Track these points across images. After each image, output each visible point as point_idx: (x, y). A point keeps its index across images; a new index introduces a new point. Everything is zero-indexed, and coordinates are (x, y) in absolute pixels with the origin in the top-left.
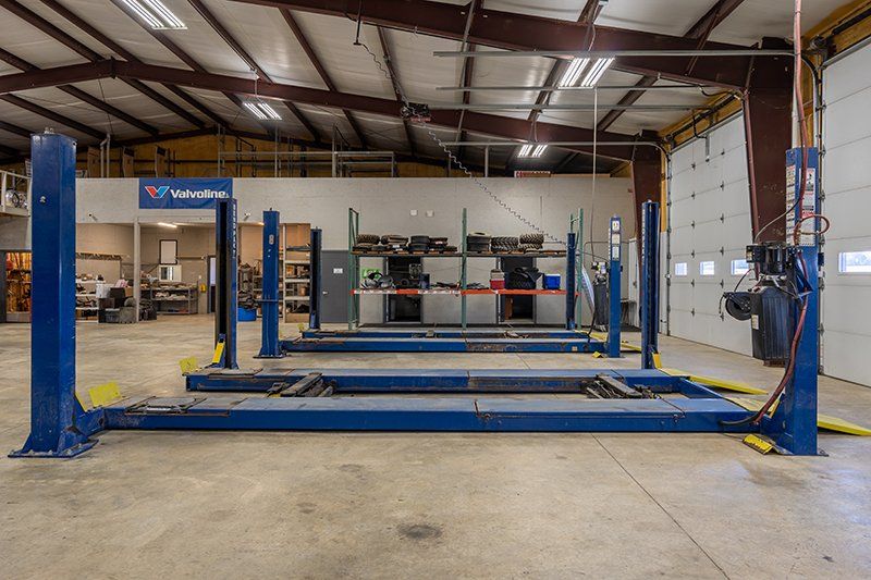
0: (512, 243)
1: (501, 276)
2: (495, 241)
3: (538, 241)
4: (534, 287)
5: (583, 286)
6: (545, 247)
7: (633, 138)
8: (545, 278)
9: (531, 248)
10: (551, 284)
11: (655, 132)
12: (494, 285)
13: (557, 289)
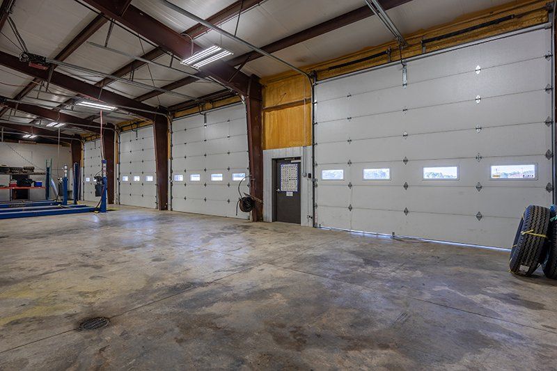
0: (20, 169)
1: (15, 182)
2: (11, 169)
3: (32, 169)
4: (30, 186)
5: (52, 186)
6: (35, 171)
7: (71, 136)
8: (35, 183)
9: (29, 171)
10: (38, 185)
11: (79, 135)
12: (10, 185)
13: (41, 186)
